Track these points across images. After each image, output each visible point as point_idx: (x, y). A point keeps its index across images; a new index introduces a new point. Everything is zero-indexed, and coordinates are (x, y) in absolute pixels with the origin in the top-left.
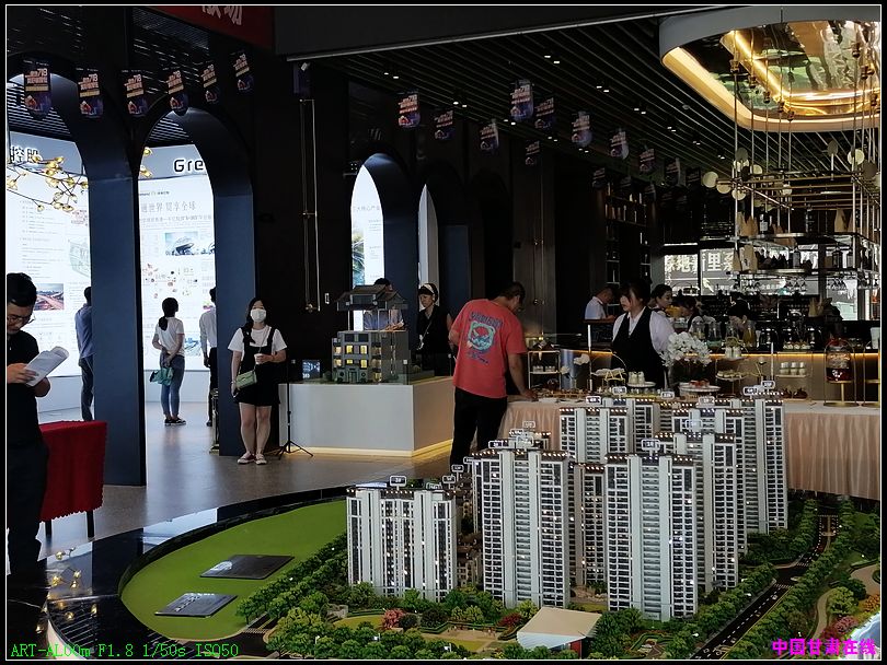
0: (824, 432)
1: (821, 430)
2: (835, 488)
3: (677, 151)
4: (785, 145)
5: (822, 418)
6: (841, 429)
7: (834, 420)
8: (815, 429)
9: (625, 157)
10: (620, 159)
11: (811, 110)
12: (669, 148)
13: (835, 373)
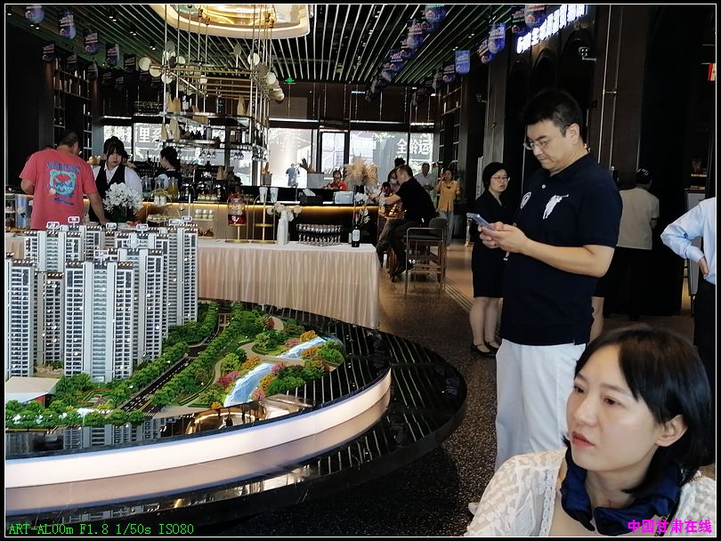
0: (224, 260)
1: (223, 260)
2: (231, 296)
3: (117, 38)
4: (203, 45)
5: (224, 250)
6: (236, 259)
7: (231, 252)
8: (219, 259)
9: (72, 37)
10: (68, 38)
11: (222, 19)
12: (110, 34)
13: (234, 218)
